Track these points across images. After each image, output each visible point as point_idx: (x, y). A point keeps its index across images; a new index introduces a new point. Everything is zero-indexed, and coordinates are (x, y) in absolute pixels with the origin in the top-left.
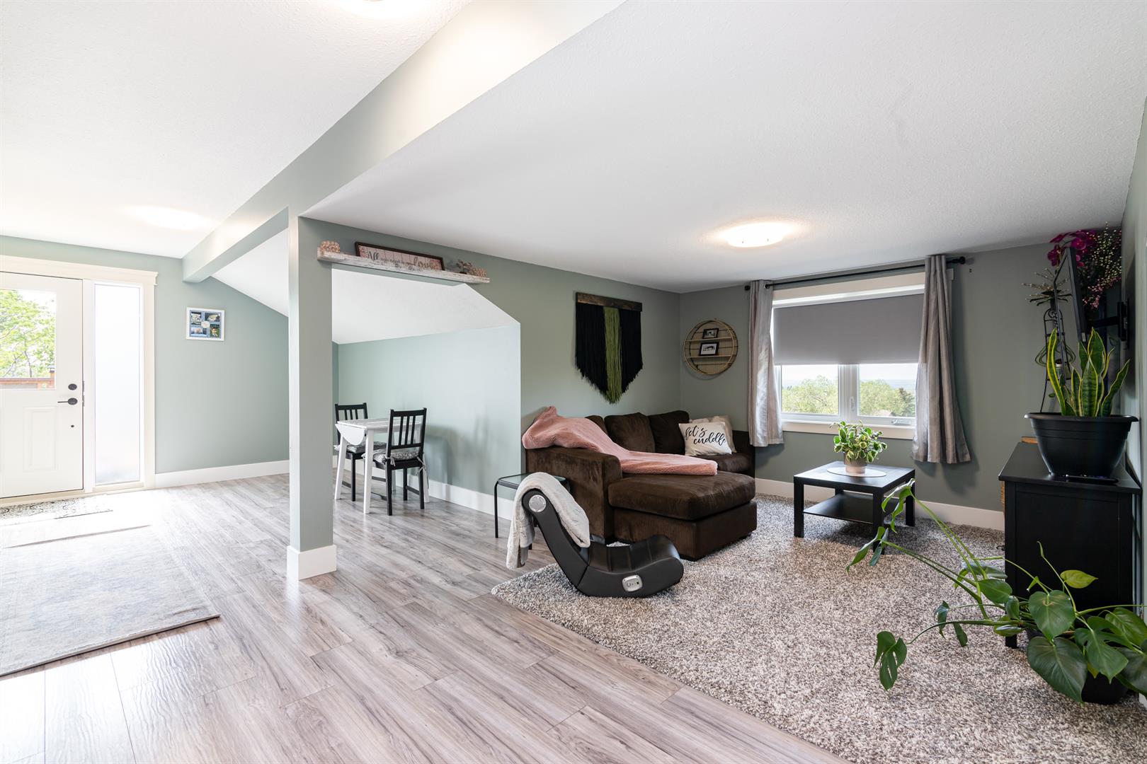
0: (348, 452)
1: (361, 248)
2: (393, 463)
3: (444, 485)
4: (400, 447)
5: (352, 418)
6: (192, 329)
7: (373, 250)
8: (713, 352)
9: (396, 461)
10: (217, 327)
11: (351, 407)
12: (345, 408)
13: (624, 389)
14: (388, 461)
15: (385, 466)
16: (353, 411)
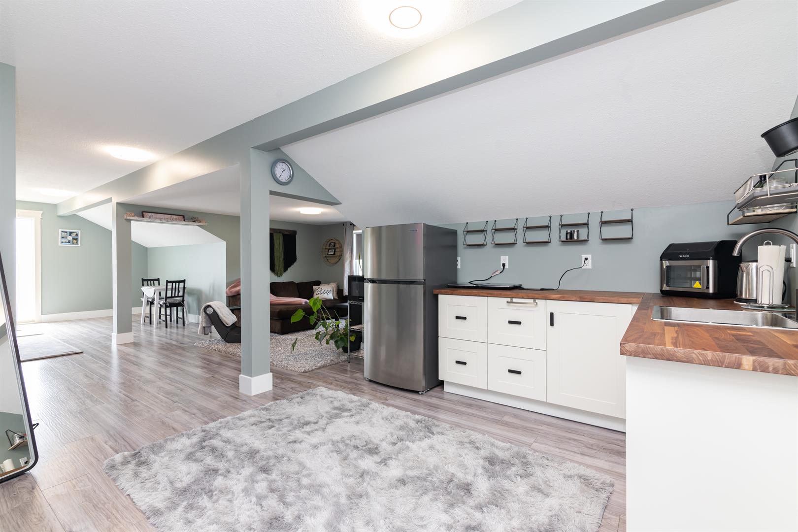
0: (148, 301)
1: (144, 213)
2: (168, 304)
3: (197, 316)
4: (172, 297)
5: (151, 285)
6: (62, 240)
7: (150, 214)
8: (332, 253)
9: (170, 304)
10: (76, 239)
11: (151, 280)
12: (147, 280)
13: (285, 270)
14: (165, 304)
15: (164, 306)
16: (152, 282)
